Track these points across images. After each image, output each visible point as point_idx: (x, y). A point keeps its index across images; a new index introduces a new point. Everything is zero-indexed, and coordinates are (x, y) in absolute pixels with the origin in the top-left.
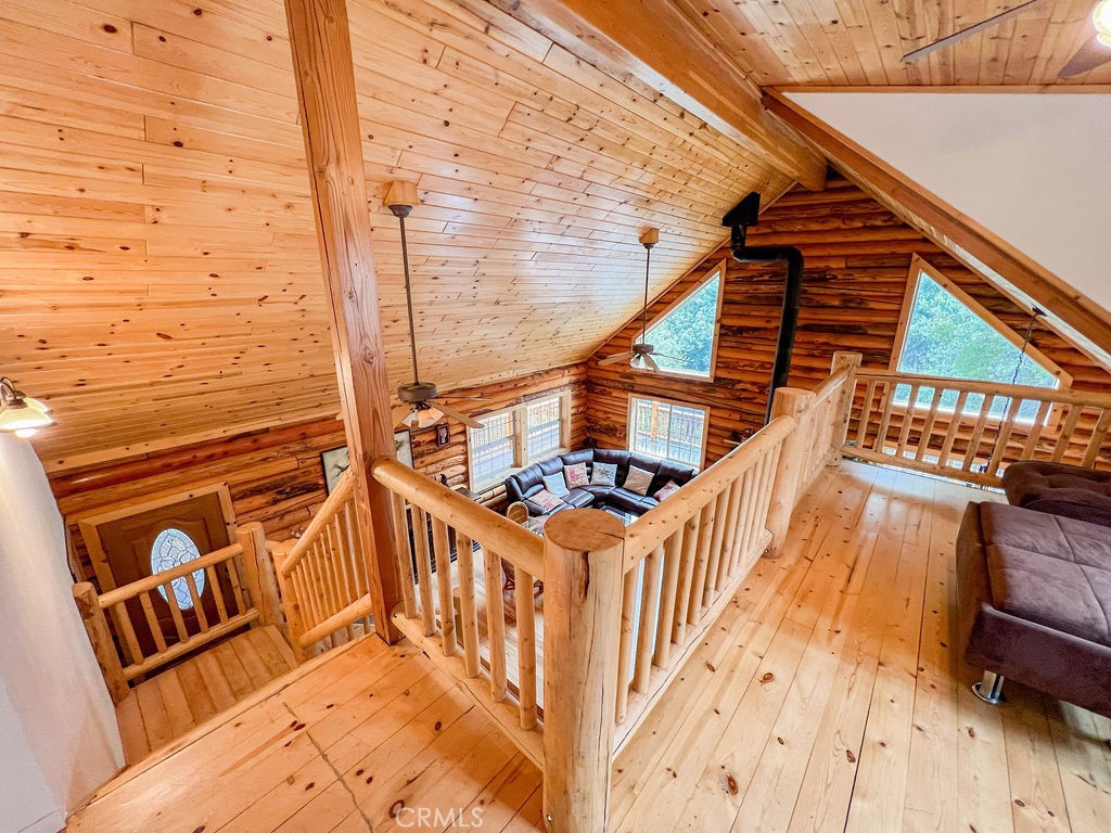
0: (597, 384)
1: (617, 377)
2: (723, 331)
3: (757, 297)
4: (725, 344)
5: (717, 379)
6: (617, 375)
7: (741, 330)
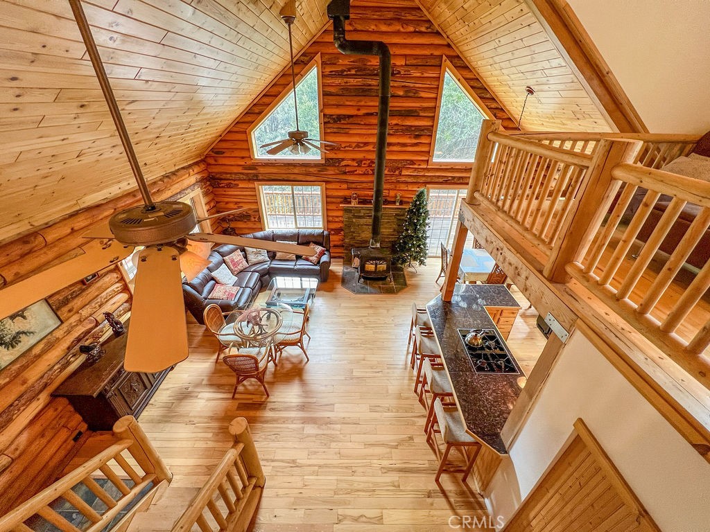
0: (221, 179)
1: (240, 170)
2: (326, 120)
3: (347, 89)
4: (329, 131)
5: (327, 160)
6: (241, 168)
7: (339, 118)
